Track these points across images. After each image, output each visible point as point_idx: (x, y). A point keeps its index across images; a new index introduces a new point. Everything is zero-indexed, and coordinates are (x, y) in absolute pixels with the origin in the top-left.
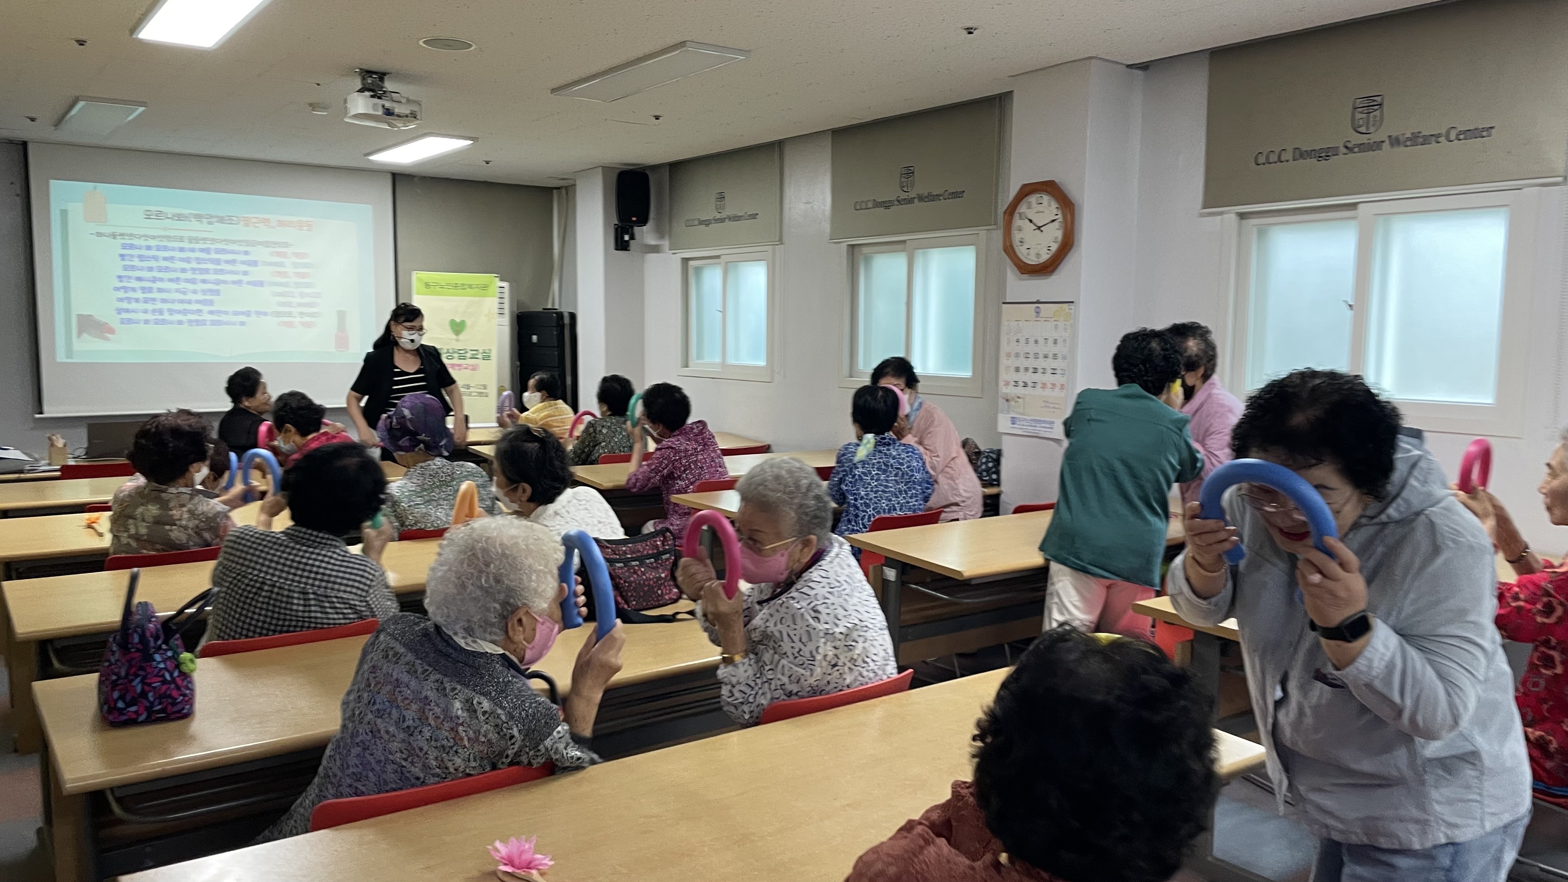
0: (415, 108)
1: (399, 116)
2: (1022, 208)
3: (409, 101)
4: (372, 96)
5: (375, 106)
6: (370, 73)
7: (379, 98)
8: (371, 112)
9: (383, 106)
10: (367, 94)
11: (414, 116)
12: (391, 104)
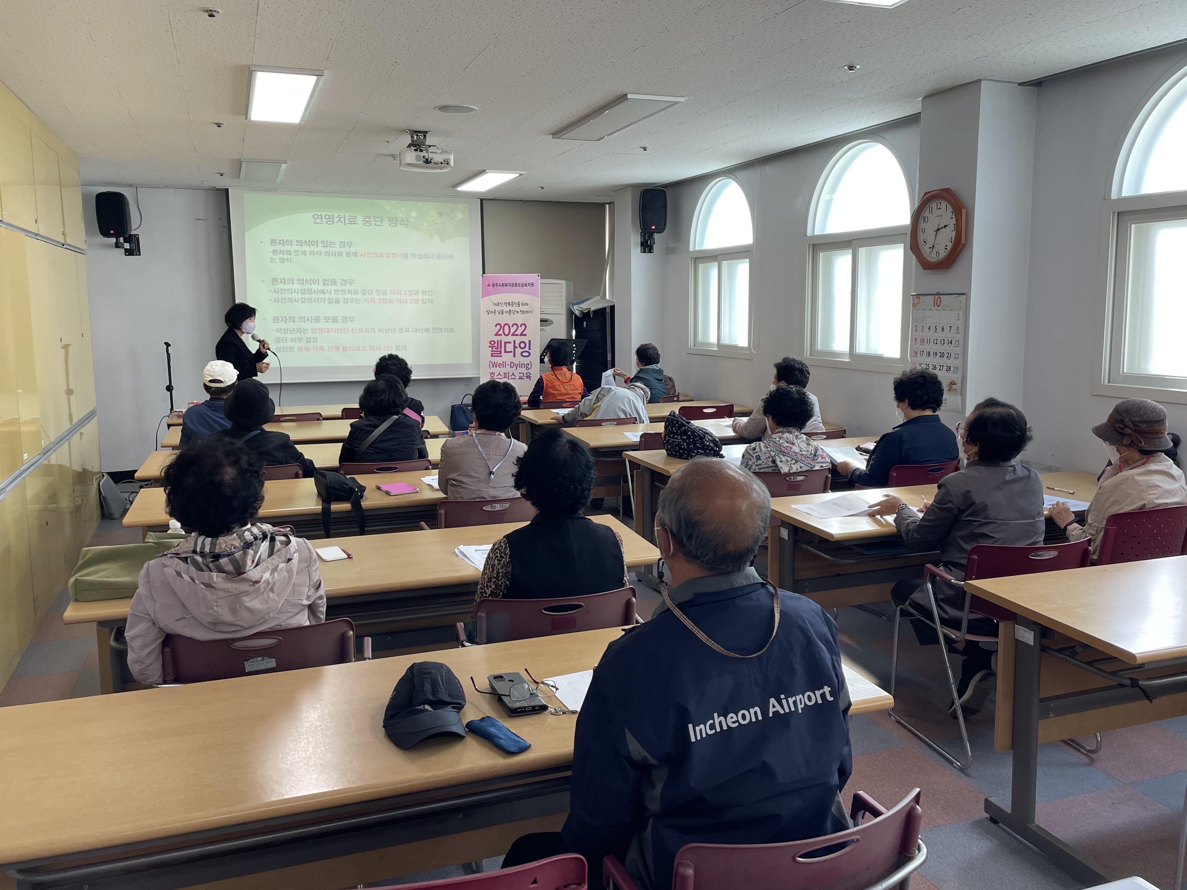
0: (448, 157)
1: (435, 164)
2: (926, 213)
3: (443, 151)
5: (418, 158)
6: (417, 132)
7: (421, 151)
8: (415, 162)
9: (424, 157)
10: (413, 148)
11: (447, 162)
12: (431, 155)
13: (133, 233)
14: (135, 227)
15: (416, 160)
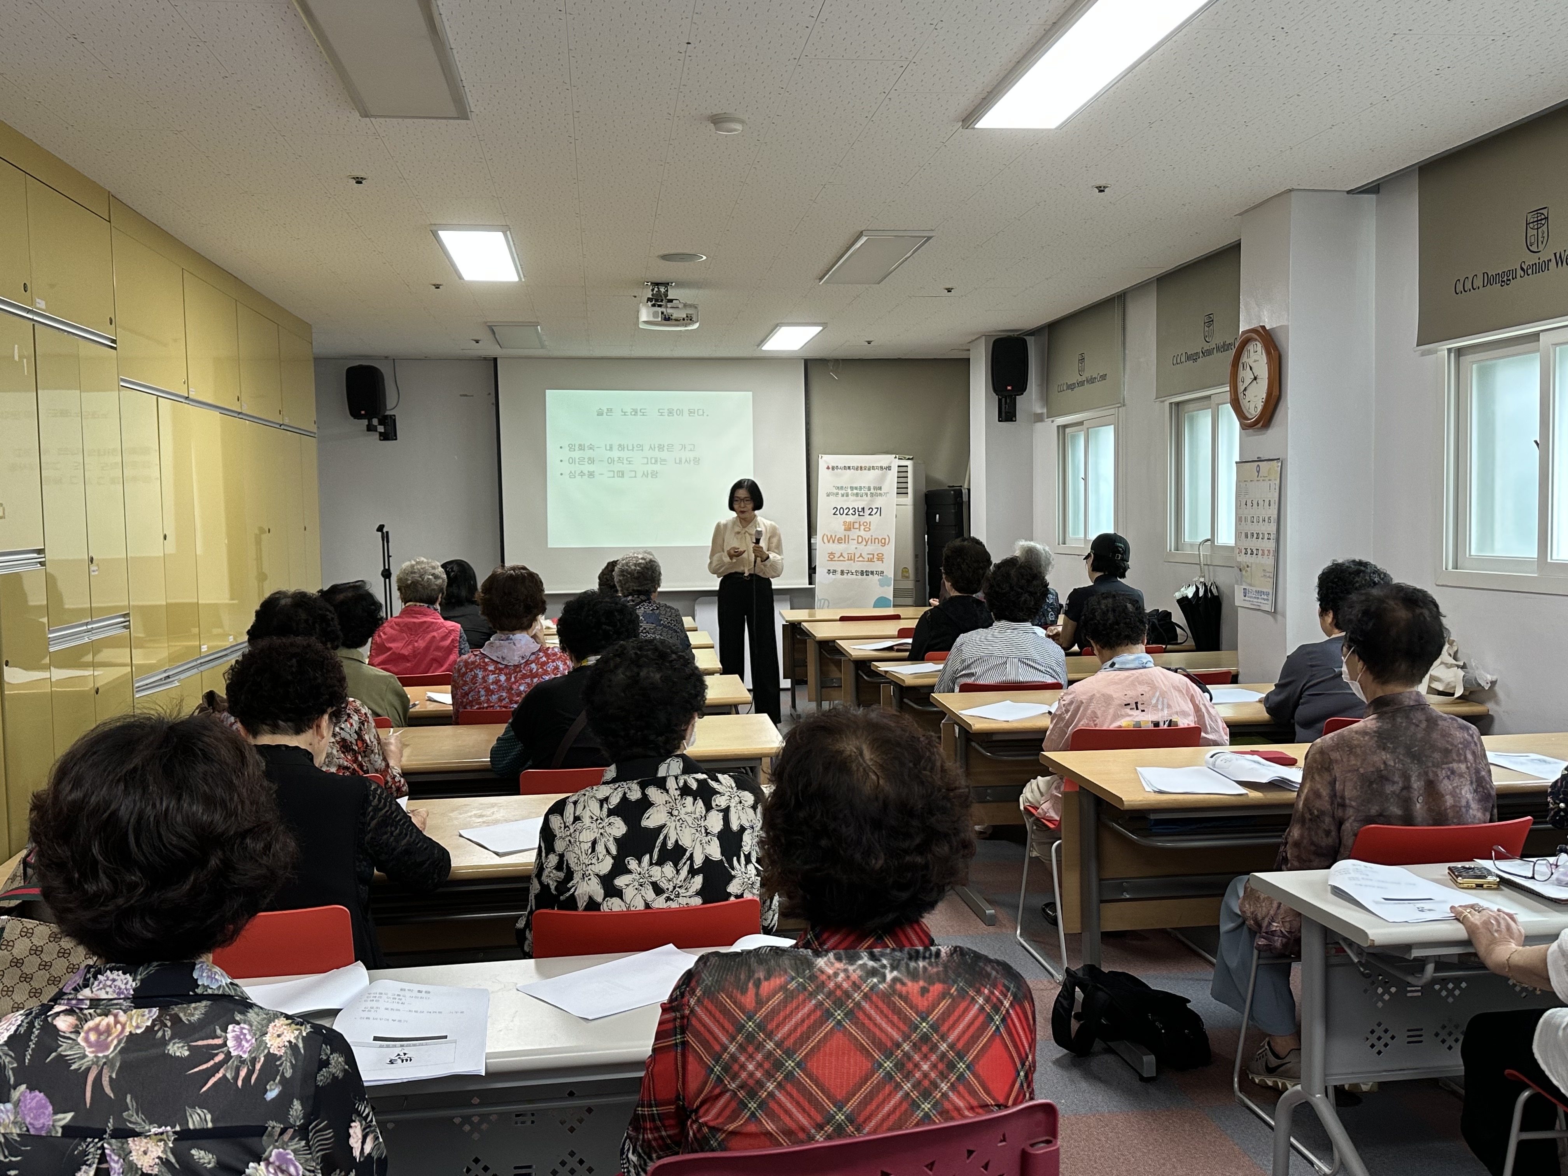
0: (690, 311)
1: (676, 320)
2: (1244, 359)
3: (685, 305)
4: (654, 305)
5: (655, 315)
6: (657, 284)
7: (660, 306)
8: (652, 319)
9: (662, 313)
10: (650, 304)
11: (690, 319)
12: (670, 311)
13: (388, 413)
14: (392, 406)
15: (654, 317)
